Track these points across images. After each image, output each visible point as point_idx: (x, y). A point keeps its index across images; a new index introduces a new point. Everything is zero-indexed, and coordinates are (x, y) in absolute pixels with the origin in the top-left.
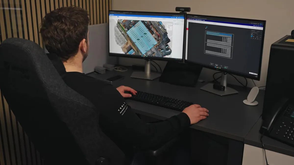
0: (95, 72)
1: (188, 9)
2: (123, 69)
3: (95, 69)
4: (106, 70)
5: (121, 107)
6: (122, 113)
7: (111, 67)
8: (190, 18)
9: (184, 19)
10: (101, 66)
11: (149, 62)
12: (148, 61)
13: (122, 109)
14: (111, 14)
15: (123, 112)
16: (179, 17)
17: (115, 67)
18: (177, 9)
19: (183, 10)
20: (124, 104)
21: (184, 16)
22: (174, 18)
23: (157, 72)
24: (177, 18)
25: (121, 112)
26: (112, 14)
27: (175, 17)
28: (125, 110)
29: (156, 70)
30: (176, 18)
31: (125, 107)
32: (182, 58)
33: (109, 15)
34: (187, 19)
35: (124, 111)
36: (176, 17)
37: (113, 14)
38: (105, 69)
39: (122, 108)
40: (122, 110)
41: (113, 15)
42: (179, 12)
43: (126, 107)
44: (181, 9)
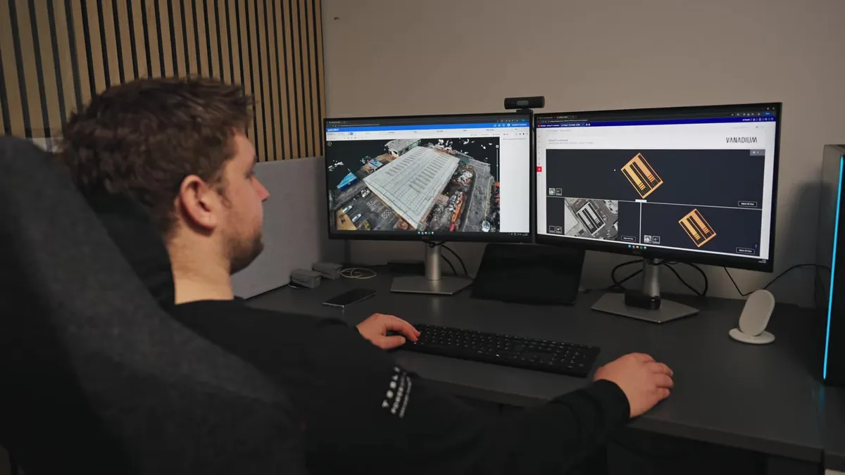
0: (291, 283)
1: (539, 102)
2: (366, 273)
3: (291, 277)
4: (323, 278)
5: (392, 390)
6: (398, 410)
7: (333, 270)
8: (546, 124)
9: (529, 128)
10: (307, 266)
11: (436, 248)
12: (434, 245)
13: (396, 396)
14: (331, 127)
15: (401, 404)
16: (515, 122)
17: (343, 269)
18: (509, 103)
19: (526, 103)
20: (395, 373)
21: (528, 120)
22: (501, 127)
23: (455, 274)
24: (511, 126)
25: (396, 406)
26: (334, 128)
27: (504, 125)
28: (404, 393)
29: (451, 270)
30: (506, 126)
31: (402, 384)
32: (527, 230)
33: (325, 131)
34: (536, 127)
35: (402, 398)
36: (508, 122)
37: (336, 128)
38: (316, 274)
39: (395, 391)
40: (398, 400)
41: (338, 130)
42: (514, 111)
43: (406, 383)
44: (519, 103)
